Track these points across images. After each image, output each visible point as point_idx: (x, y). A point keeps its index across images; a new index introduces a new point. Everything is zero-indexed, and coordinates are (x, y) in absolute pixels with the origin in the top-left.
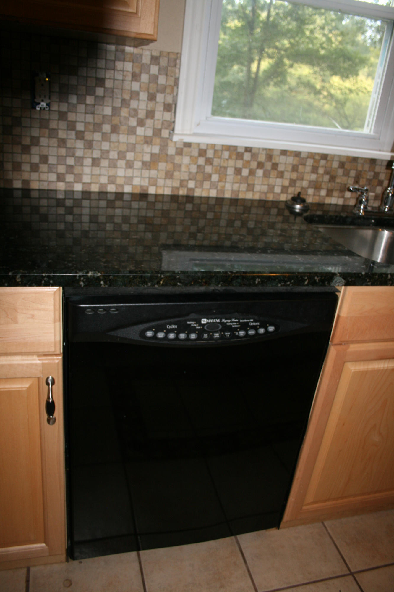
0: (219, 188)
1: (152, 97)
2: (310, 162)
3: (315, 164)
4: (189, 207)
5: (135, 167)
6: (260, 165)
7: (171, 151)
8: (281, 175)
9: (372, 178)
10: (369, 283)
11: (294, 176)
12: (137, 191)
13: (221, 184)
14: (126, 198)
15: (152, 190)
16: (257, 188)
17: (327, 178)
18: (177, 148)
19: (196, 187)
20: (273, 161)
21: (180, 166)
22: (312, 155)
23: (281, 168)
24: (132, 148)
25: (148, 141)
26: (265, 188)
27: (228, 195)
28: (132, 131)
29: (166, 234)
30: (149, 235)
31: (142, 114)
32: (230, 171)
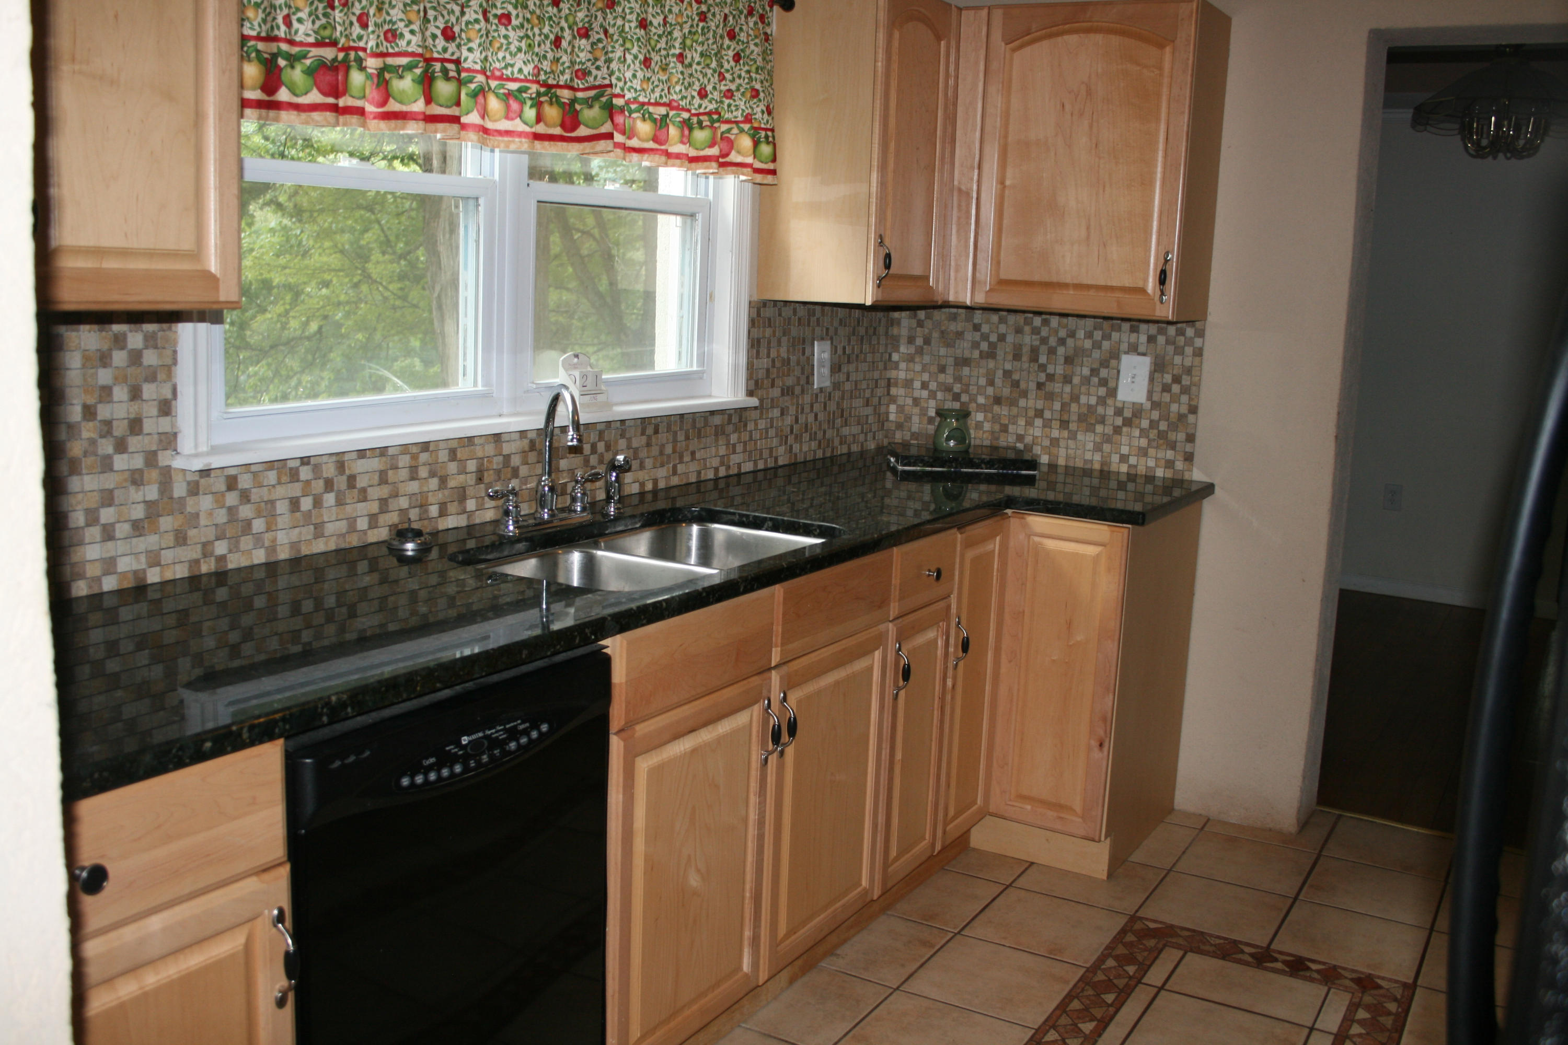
0: (267, 544)
1: (135, 394)
2: (404, 461)
3: (414, 463)
4: (222, 594)
5: (118, 534)
6: (329, 485)
7: (179, 490)
8: (363, 496)
9: (501, 466)
10: (644, 622)
11: (384, 491)
12: (128, 584)
13: (268, 537)
14: (108, 603)
15: (153, 576)
16: (330, 528)
17: (434, 483)
18: (189, 483)
19: (230, 551)
20: (348, 472)
21: (197, 515)
22: (405, 449)
23: (361, 482)
24: (108, 498)
25: (136, 479)
26: (342, 526)
27: (283, 554)
28: (106, 465)
29: (188, 659)
30: (157, 671)
31: (120, 429)
32: (282, 507)
